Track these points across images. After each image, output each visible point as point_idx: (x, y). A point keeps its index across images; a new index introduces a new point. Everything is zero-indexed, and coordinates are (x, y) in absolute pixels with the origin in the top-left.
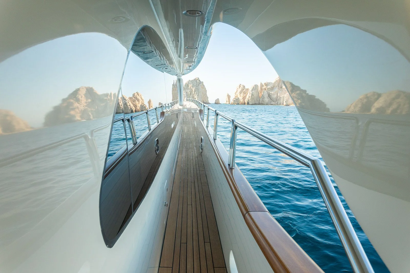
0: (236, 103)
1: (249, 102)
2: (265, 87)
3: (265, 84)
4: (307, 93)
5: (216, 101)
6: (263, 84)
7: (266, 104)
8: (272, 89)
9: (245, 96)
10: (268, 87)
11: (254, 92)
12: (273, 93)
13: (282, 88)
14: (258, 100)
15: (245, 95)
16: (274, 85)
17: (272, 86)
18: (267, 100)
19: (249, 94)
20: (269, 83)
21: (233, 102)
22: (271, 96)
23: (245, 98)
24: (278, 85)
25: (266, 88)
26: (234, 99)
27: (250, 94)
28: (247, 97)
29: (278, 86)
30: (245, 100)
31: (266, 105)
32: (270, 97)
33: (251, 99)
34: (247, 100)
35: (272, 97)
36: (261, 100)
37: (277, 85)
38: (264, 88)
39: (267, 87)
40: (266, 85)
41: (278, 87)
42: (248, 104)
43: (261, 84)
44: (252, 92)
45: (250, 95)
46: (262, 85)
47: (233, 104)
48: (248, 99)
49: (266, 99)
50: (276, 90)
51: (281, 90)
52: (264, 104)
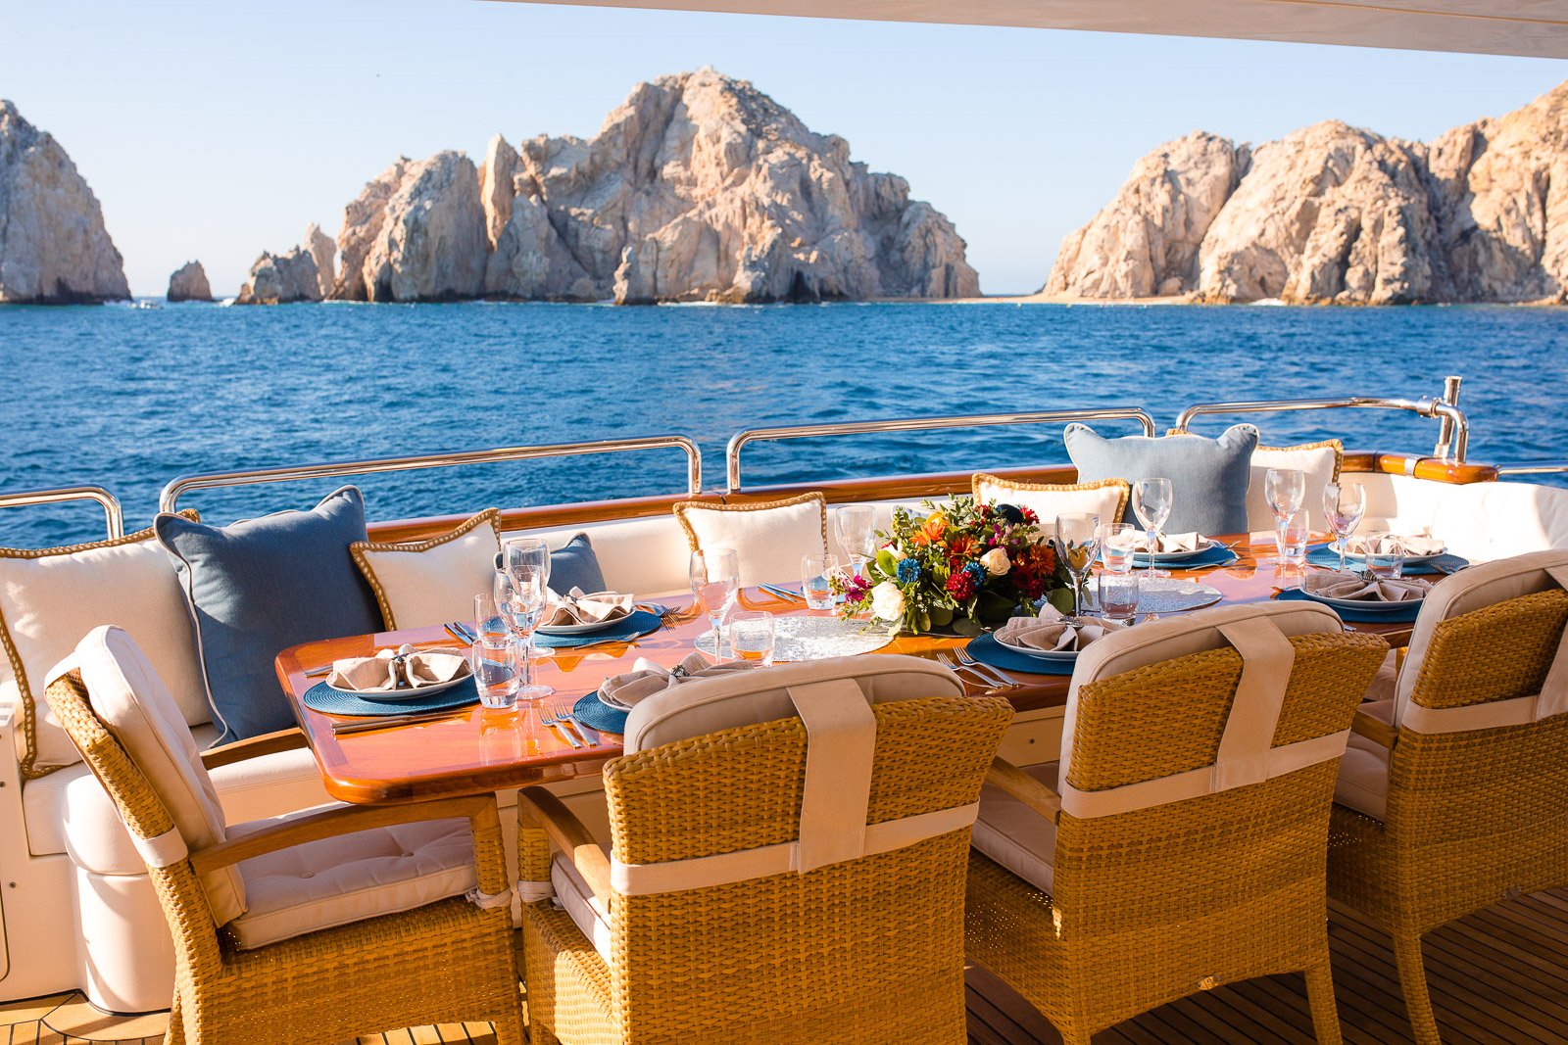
0: (280, 288)
1: (393, 282)
2: (531, 169)
3: (530, 147)
4: (853, 158)
5: (173, 278)
6: (520, 151)
7: (529, 295)
8: (587, 182)
9: (361, 235)
10: (555, 171)
11: (428, 205)
12: (589, 212)
13: (657, 181)
14: (475, 264)
15: (361, 231)
16: (597, 159)
17: (585, 165)
18: (534, 264)
19: (392, 223)
20: (563, 143)
21: (252, 282)
22: (577, 236)
23: (362, 250)
24: (633, 154)
25: (540, 180)
26: (263, 264)
27: (401, 224)
28: (380, 246)
29: (631, 167)
30: (365, 270)
31: (535, 298)
32: (572, 241)
33: (405, 261)
34: (376, 270)
35: (583, 242)
36: (496, 264)
37: (618, 155)
38: (525, 176)
39: (544, 172)
40: (542, 153)
41: (629, 173)
42: (385, 293)
43: (504, 149)
44: (418, 209)
45: (400, 233)
46: (508, 160)
47: (252, 301)
48: (384, 260)
49: (532, 258)
50: (617, 189)
51: (648, 194)
52: (515, 297)
